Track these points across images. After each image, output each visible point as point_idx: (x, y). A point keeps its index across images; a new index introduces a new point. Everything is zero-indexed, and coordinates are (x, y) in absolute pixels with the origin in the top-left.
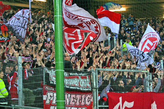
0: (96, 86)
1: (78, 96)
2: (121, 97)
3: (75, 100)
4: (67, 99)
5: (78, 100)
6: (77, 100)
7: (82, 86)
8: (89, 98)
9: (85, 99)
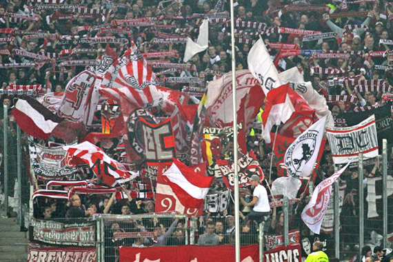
0: (101, 240)
1: (77, 254)
2: (139, 254)
3: (72, 259)
4: (60, 258)
5: (77, 258)
6: (74, 259)
7: (83, 239)
8: (91, 256)
9: (86, 257)
